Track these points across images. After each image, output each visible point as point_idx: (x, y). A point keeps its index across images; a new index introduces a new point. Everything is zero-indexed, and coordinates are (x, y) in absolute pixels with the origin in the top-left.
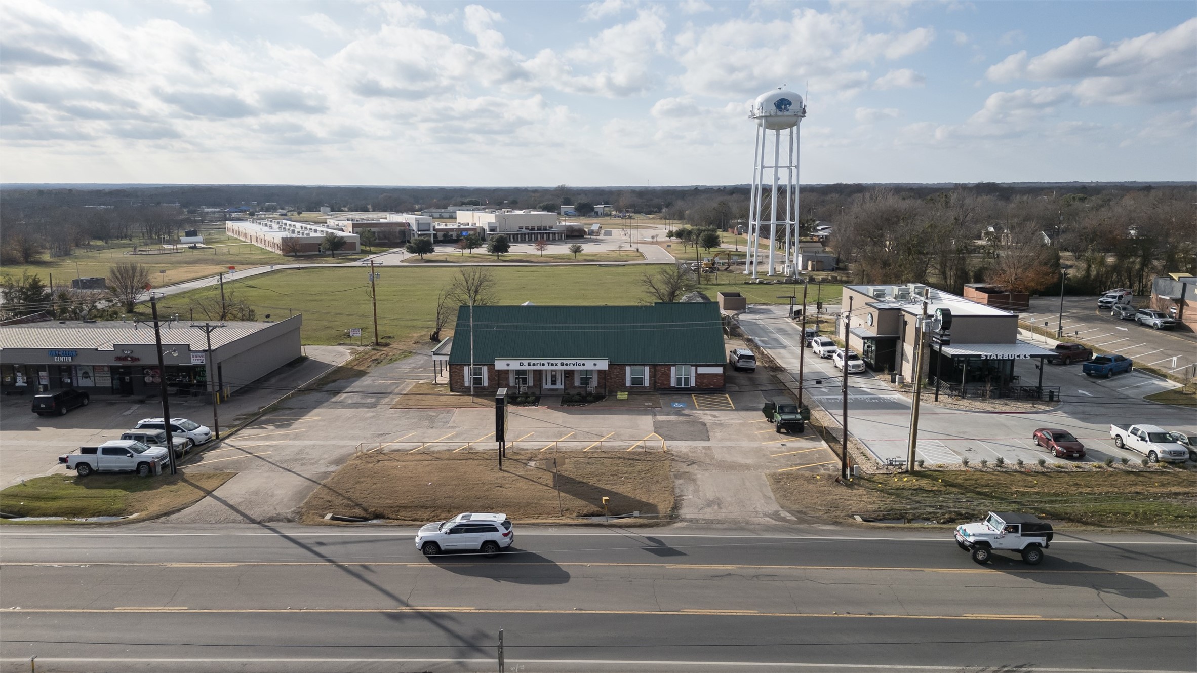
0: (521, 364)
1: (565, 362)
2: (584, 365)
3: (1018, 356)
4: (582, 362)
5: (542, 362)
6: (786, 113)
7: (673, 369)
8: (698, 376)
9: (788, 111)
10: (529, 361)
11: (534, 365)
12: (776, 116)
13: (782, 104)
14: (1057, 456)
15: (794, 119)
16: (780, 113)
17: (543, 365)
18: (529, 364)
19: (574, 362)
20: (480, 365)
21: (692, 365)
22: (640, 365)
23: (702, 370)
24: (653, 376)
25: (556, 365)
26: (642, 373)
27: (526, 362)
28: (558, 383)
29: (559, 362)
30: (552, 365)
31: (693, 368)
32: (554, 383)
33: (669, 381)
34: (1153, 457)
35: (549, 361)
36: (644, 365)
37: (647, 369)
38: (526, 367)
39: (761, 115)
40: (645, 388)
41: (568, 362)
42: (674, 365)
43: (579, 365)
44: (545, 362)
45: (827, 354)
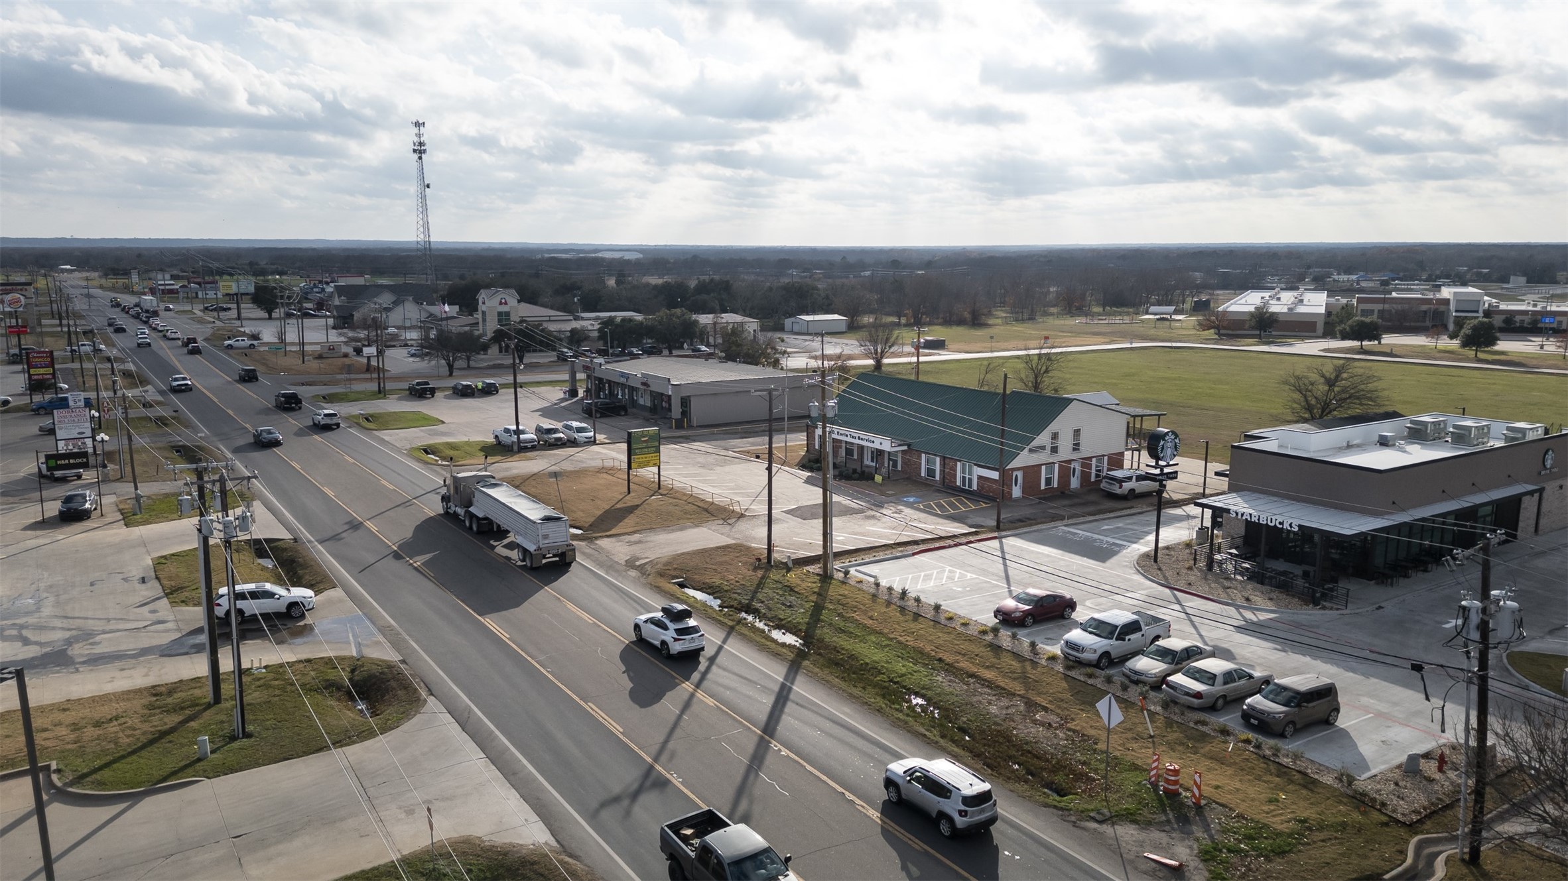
1: (862, 436)
3: (1280, 523)
4: (871, 438)
7: (959, 464)
8: (980, 479)
11: (841, 434)
17: (847, 436)
18: (838, 433)
19: (868, 437)
21: (976, 465)
22: (933, 455)
23: (984, 472)
24: (942, 469)
25: (855, 438)
26: (935, 464)
27: (836, 431)
29: (858, 436)
30: (852, 437)
31: (978, 469)
33: (956, 478)
35: (851, 433)
36: (936, 455)
37: (938, 459)
40: (936, 481)
42: (960, 461)
43: (872, 441)
44: (848, 433)
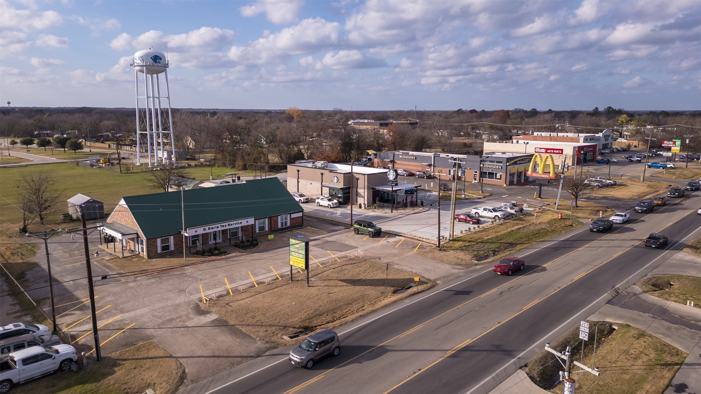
0: (204, 230)
1: (230, 223)
2: (241, 223)
4: (240, 221)
5: (217, 226)
6: (159, 65)
7: (279, 217)
8: (291, 219)
9: (160, 63)
10: (209, 227)
11: (212, 228)
12: (153, 66)
13: (156, 58)
14: (473, 224)
15: (163, 69)
16: (155, 64)
17: (218, 227)
18: (209, 229)
19: (235, 222)
20: (168, 236)
21: (288, 214)
22: (263, 218)
23: (293, 216)
24: (270, 224)
25: (226, 226)
26: (264, 223)
27: (207, 228)
28: (218, 238)
29: (227, 224)
30: (223, 226)
31: (289, 215)
32: (215, 239)
33: (277, 225)
34: (497, 218)
35: (221, 224)
36: (265, 218)
37: (267, 220)
38: (208, 231)
39: (142, 64)
40: (266, 232)
41: (232, 223)
42: (280, 215)
43: (239, 223)
44: (219, 225)
45: (305, 201)
